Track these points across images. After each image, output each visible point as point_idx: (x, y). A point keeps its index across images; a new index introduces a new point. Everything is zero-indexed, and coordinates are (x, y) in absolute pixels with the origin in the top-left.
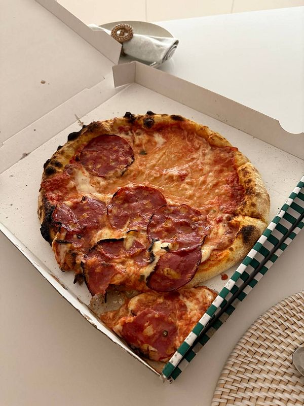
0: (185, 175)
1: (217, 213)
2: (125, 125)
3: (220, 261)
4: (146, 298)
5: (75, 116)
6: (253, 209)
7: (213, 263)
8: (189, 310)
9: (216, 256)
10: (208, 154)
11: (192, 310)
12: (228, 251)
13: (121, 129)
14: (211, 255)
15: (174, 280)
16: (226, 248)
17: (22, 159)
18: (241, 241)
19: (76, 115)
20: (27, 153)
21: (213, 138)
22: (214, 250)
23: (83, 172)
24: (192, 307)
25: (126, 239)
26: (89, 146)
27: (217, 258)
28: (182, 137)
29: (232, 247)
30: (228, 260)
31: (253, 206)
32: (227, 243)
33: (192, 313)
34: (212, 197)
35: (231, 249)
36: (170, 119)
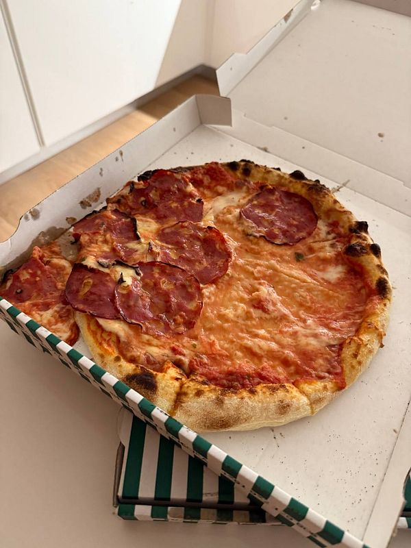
0: (265, 310)
1: (193, 349)
2: (343, 227)
3: (101, 344)
4: (67, 274)
5: (346, 180)
6: (191, 393)
7: (99, 336)
8: (42, 313)
9: (107, 339)
10: (318, 341)
11: (41, 316)
12: (116, 354)
13: (334, 225)
14: (110, 333)
15: (78, 291)
16: (121, 352)
17: (259, 148)
18: (131, 372)
19: (349, 181)
20: (268, 150)
21: (352, 342)
22: (118, 338)
23: (244, 198)
24: (44, 317)
25: (140, 243)
26: (289, 195)
27: (105, 340)
28: (349, 305)
29: (122, 360)
30: (102, 356)
31: (196, 393)
32: (129, 355)
33: (37, 316)
34: (226, 346)
35: (117, 359)
36: (377, 279)
